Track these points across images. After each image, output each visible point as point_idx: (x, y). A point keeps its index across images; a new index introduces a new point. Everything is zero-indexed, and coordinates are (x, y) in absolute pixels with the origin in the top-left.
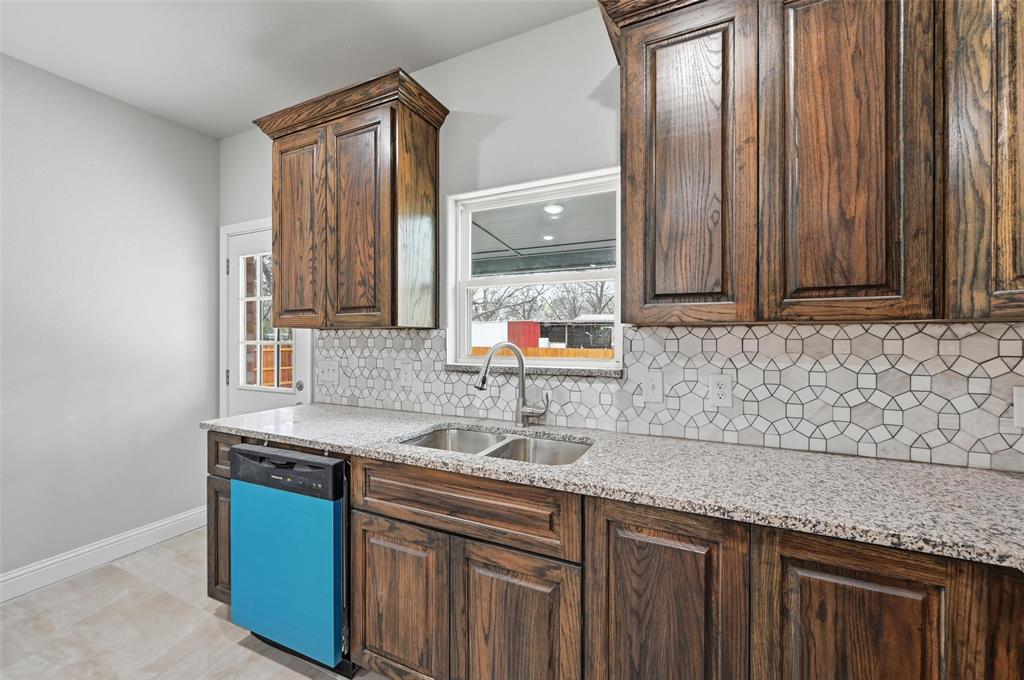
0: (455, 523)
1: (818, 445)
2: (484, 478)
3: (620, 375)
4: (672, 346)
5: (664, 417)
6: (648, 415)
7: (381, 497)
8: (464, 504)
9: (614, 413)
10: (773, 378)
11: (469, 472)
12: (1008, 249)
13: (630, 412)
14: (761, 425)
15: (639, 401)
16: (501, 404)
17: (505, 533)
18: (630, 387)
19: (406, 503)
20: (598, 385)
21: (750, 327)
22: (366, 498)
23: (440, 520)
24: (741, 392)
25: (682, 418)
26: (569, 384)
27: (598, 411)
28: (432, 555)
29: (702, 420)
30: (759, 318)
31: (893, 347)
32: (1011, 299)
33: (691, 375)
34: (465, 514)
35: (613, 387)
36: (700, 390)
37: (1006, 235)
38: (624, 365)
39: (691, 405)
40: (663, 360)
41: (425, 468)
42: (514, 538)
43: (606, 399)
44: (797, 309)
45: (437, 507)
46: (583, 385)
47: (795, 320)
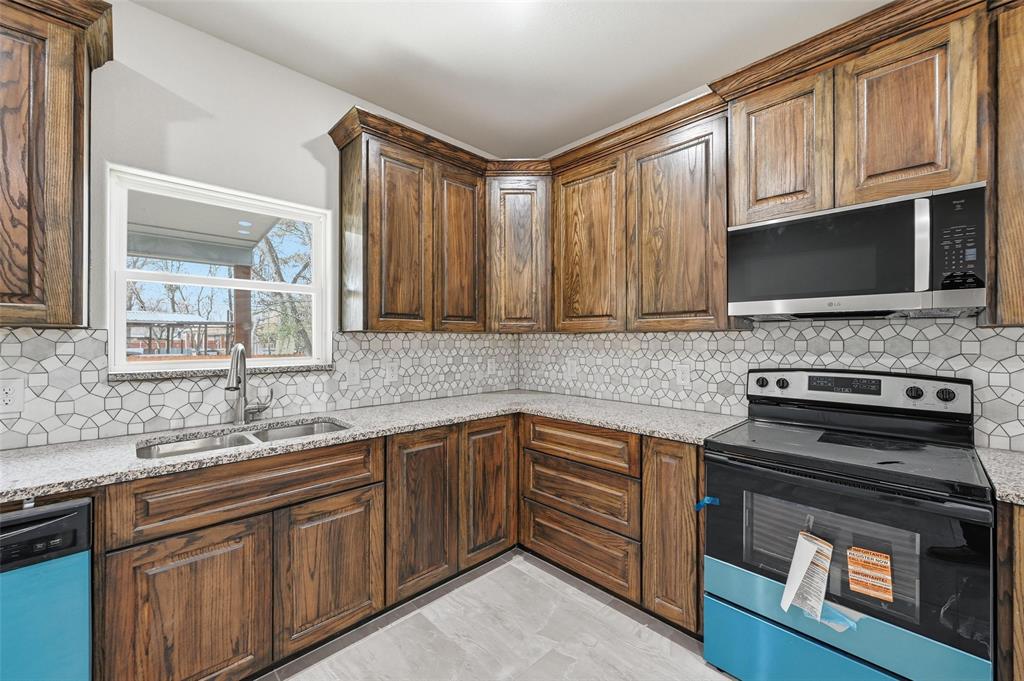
0: (278, 499)
1: (434, 395)
2: (315, 448)
3: (329, 369)
4: (365, 345)
5: (360, 394)
6: (349, 395)
7: (167, 516)
8: (286, 479)
9: (325, 397)
10: (416, 362)
11: (300, 448)
12: (503, 308)
13: (337, 395)
14: (411, 389)
15: (343, 386)
16: (205, 409)
17: (328, 485)
18: (337, 376)
19: (211, 507)
20: (312, 378)
21: (406, 333)
22: (140, 528)
23: (261, 503)
24: (402, 372)
25: (371, 393)
26: (285, 379)
27: (312, 398)
28: (248, 543)
29: (382, 392)
30: (433, 330)
31: (457, 344)
32: (504, 326)
33: (376, 364)
34: (290, 486)
35: (325, 377)
36: (382, 373)
37: (503, 303)
38: (333, 361)
39: (376, 384)
40: (360, 355)
41: (249, 460)
42: (339, 484)
43: (318, 388)
44: (446, 325)
45: (255, 494)
46: (299, 379)
47: (444, 331)
